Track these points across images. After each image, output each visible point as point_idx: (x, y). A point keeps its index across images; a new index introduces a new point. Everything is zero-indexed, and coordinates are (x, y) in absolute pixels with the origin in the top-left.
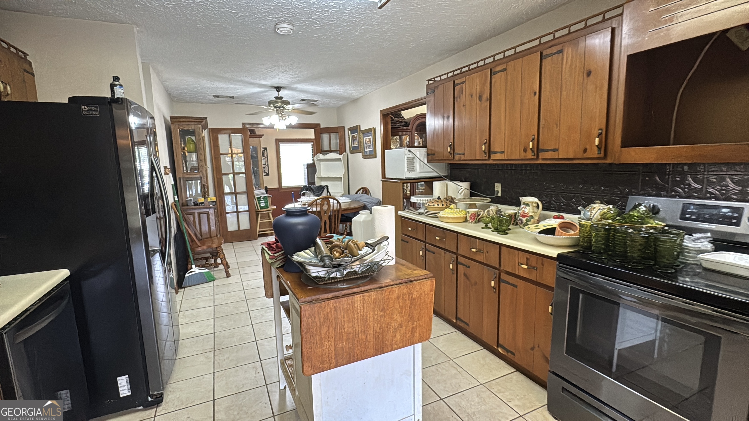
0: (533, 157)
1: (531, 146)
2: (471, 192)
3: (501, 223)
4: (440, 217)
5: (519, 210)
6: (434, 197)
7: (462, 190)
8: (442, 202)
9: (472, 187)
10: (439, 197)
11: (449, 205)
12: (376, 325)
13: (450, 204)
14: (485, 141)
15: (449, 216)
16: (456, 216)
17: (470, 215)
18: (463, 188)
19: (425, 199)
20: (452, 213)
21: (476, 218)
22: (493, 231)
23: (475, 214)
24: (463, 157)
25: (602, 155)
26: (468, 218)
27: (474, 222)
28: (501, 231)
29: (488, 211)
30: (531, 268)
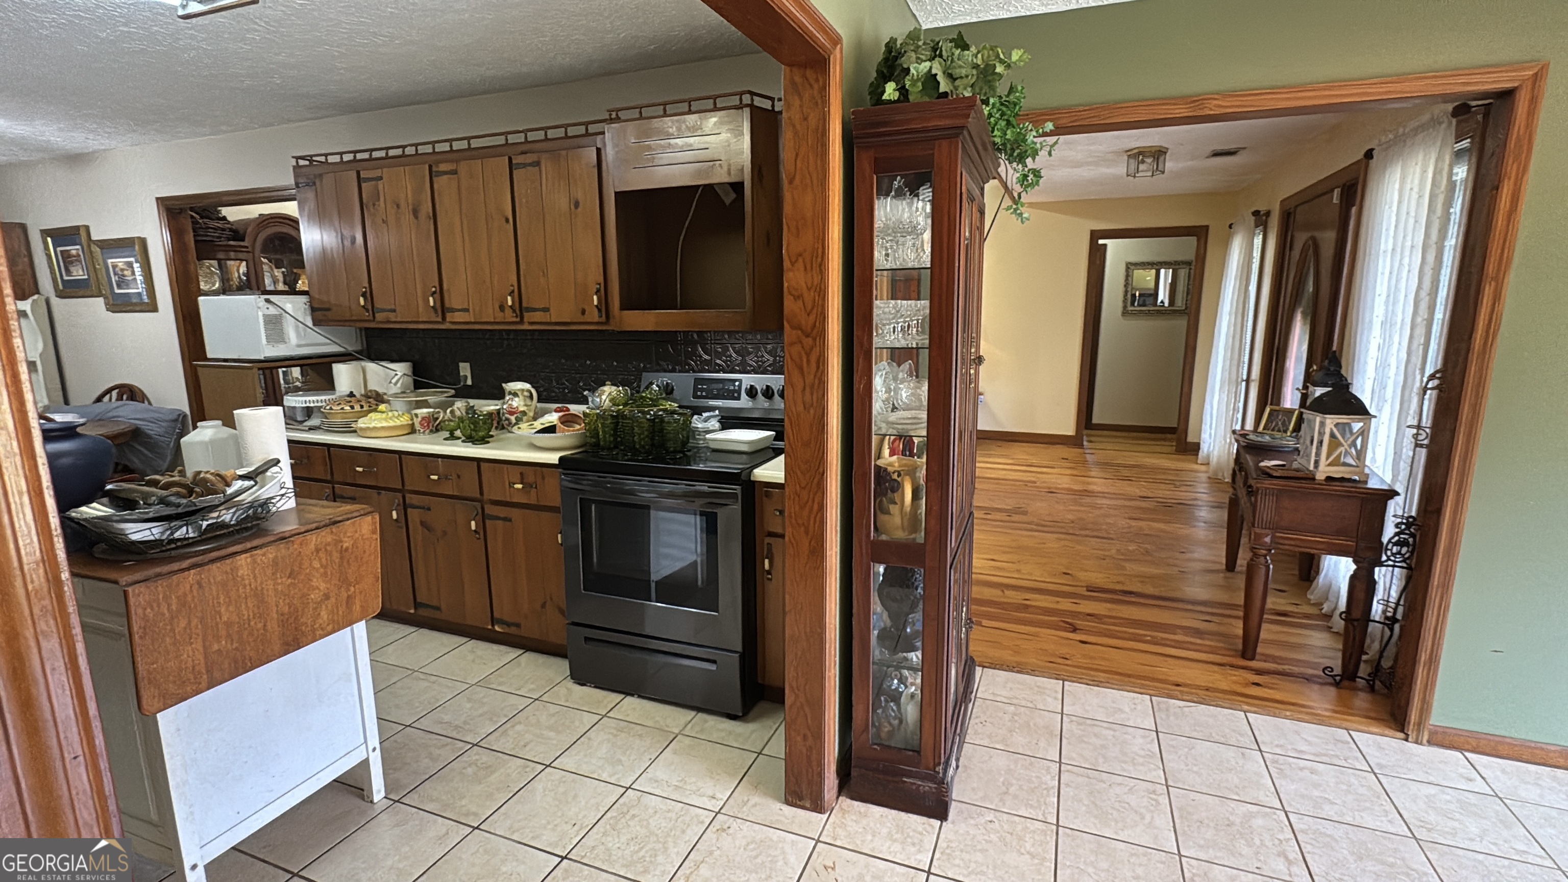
0: (514, 320)
1: (510, 303)
2: (415, 381)
3: (475, 427)
4: (361, 429)
5: (504, 403)
6: (338, 394)
7: (396, 378)
8: (359, 401)
9: (416, 371)
10: (351, 392)
11: (374, 407)
12: (281, 601)
13: (377, 405)
14: (434, 289)
15: (379, 425)
16: (392, 424)
17: (419, 419)
18: (400, 374)
19: (319, 398)
20: (385, 420)
21: (431, 425)
22: (463, 441)
23: (429, 418)
24: (392, 316)
25: (604, 319)
26: (418, 427)
27: (428, 431)
28: (477, 440)
29: (452, 412)
30: (527, 486)
